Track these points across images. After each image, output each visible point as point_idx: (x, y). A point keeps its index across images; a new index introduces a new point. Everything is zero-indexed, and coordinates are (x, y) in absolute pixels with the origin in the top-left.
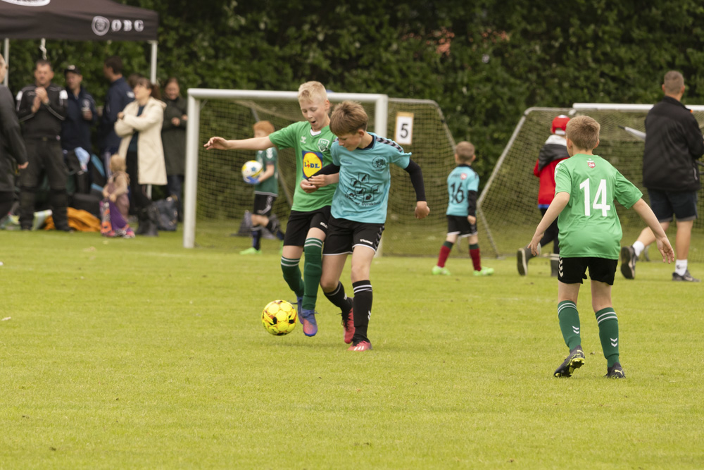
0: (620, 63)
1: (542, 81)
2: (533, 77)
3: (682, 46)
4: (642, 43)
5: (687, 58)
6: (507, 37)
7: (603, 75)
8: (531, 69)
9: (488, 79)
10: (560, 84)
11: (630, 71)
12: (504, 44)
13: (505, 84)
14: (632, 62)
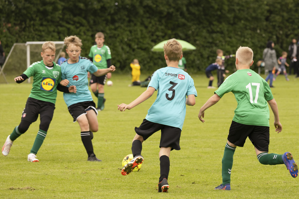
0: (40, 31)
1: (20, 37)
2: (17, 35)
3: (57, 26)
4: (46, 26)
5: (58, 29)
6: (10, 25)
7: (36, 34)
8: (17, 33)
9: (5, 36)
10: (24, 38)
11: (43, 33)
12: (9, 27)
13: (10, 37)
14: (44, 31)
